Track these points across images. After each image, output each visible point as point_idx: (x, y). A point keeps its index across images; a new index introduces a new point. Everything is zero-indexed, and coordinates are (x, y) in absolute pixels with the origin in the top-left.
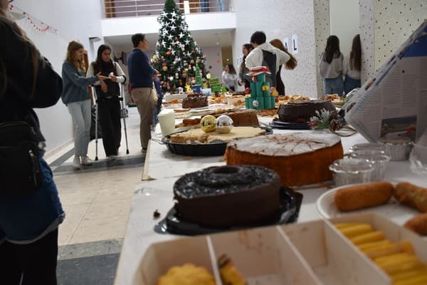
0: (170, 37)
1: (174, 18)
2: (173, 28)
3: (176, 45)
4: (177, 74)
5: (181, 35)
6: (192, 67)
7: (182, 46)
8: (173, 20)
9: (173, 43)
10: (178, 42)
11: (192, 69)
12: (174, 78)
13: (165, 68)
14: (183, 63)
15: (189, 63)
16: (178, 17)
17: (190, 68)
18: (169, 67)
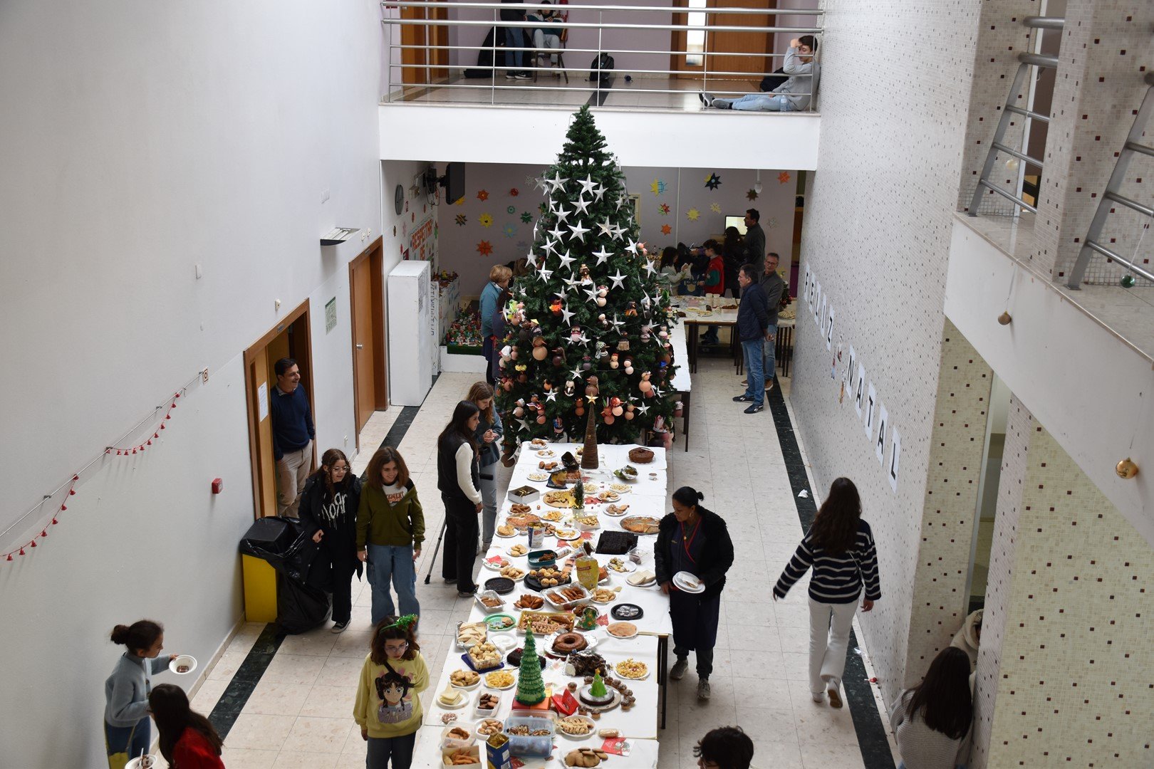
0: (566, 259)
1: (587, 196)
2: (578, 230)
3: (580, 287)
4: (570, 384)
5: (602, 256)
6: (621, 361)
7: (598, 295)
8: (582, 205)
9: (571, 282)
10: (587, 281)
11: (622, 367)
12: (561, 396)
13: (539, 353)
14: (593, 350)
15: (612, 349)
16: (600, 192)
17: (615, 364)
18: (550, 355)
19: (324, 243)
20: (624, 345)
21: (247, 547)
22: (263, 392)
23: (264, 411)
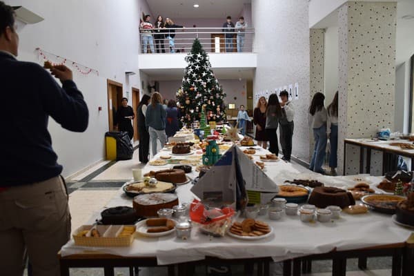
0: (194, 75)
1: (199, 58)
2: (197, 67)
3: (199, 82)
4: (197, 108)
5: (204, 74)
6: (211, 102)
7: (204, 84)
8: (198, 61)
9: (196, 81)
10: (201, 80)
11: (212, 104)
12: (195, 111)
13: (188, 102)
14: (204, 99)
15: (209, 99)
16: (203, 58)
17: (209, 103)
18: (191, 101)
19: (127, 73)
20: (212, 97)
21: (107, 135)
22: (111, 101)
23: (111, 108)
